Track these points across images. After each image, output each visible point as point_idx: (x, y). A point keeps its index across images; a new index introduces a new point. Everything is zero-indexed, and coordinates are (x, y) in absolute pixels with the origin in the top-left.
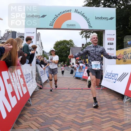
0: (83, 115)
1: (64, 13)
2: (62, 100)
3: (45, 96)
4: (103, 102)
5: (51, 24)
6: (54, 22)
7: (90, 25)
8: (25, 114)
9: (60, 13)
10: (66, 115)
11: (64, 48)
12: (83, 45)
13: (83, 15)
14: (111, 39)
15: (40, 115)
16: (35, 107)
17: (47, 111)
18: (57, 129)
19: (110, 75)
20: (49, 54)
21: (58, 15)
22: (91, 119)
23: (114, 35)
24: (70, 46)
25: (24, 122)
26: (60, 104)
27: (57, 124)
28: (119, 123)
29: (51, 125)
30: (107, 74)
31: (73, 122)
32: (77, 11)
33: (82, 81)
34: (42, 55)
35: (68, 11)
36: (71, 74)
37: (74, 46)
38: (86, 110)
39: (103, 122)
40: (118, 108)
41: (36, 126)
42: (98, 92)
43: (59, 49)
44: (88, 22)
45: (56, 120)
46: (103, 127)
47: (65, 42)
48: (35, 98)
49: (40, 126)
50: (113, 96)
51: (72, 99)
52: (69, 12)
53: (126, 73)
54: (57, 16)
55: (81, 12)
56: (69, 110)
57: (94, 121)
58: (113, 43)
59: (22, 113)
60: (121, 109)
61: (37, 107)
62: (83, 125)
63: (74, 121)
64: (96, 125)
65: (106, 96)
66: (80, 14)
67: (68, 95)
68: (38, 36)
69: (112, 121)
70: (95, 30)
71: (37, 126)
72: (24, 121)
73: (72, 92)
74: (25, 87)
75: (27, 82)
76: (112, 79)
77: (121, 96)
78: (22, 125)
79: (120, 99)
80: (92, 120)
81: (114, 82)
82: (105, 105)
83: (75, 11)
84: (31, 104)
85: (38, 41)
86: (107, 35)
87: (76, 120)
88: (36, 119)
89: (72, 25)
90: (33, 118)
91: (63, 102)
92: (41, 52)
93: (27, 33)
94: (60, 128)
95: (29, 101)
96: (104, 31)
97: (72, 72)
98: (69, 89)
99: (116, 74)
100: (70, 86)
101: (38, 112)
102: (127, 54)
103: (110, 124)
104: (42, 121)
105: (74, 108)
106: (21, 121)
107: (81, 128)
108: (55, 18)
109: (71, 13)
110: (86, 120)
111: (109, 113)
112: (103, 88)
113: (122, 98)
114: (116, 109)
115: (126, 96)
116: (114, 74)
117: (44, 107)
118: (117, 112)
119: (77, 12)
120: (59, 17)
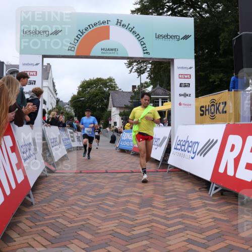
0: (132, 221)
1: (95, 27)
2: (93, 194)
3: (61, 186)
4: (171, 196)
5: (70, 48)
6: (77, 44)
7: (146, 50)
8: (20, 222)
9: (89, 26)
10: (101, 222)
11: (97, 93)
12: (134, 87)
13: (132, 30)
14: (186, 76)
15: (51, 223)
16: (41, 208)
17: (64, 215)
18: (83, 249)
19: (184, 144)
20: (68, 104)
21: (84, 31)
22: (148, 227)
23: (191, 68)
24: (109, 89)
25: (19, 236)
26: (89, 201)
27: (82, 239)
28: (200, 235)
29: (72, 241)
30: (179, 143)
31: (114, 234)
32: (120, 23)
33: (132, 157)
34: (54, 107)
35: (103, 23)
36: (111, 144)
37: (117, 89)
38: (139, 211)
39: (170, 234)
40: (198, 205)
41: (42, 245)
42: (162, 178)
43: (87, 96)
44: (142, 43)
45: (80, 232)
46: (169, 243)
47: (99, 81)
48: (41, 191)
49: (50, 243)
50: (191, 184)
51: (112, 191)
52: (104, 25)
53: (213, 140)
54: (82, 33)
55: (129, 24)
56: (105, 213)
57: (154, 232)
58: (189, 84)
59: (14, 219)
60: (204, 209)
61: (45, 208)
62: (132, 239)
63: (116, 232)
64: (156, 239)
65: (178, 185)
66: (127, 28)
67: (105, 183)
68: (46, 71)
69: (186, 230)
70: (156, 59)
71: (44, 245)
72: (19, 234)
73: (113, 178)
74: (20, 170)
75: (25, 160)
76: (188, 152)
77: (204, 184)
78: (14, 243)
79: (202, 189)
80: (149, 229)
81: (192, 158)
82: (175, 200)
83: (118, 22)
84: (32, 203)
85: (47, 79)
86: (179, 68)
87: (118, 230)
88: (42, 230)
89: (112, 50)
90: (37, 229)
91: (94, 197)
92: (53, 102)
93: (24, 64)
94: (87, 246)
95: (29, 196)
96: (173, 60)
97: (113, 140)
98: (107, 172)
99: (196, 143)
100: (110, 167)
101: (46, 217)
102: (217, 104)
103: (183, 236)
104: (54, 234)
105: (115, 209)
106: (14, 235)
107: (127, 246)
108: (79, 36)
109: (109, 27)
110: (138, 231)
111: (182, 217)
112: (171, 169)
113: (206, 188)
114: (194, 209)
115: (214, 183)
116: (192, 142)
117: (58, 208)
118: (197, 214)
119: (122, 25)
120: (87, 34)
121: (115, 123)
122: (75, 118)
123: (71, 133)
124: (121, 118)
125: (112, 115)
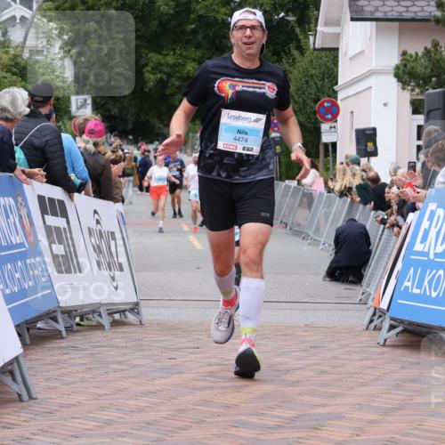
121: (367, 140)
122: (75, 101)
123: (48, 206)
124: (407, 96)
125: (342, 78)
